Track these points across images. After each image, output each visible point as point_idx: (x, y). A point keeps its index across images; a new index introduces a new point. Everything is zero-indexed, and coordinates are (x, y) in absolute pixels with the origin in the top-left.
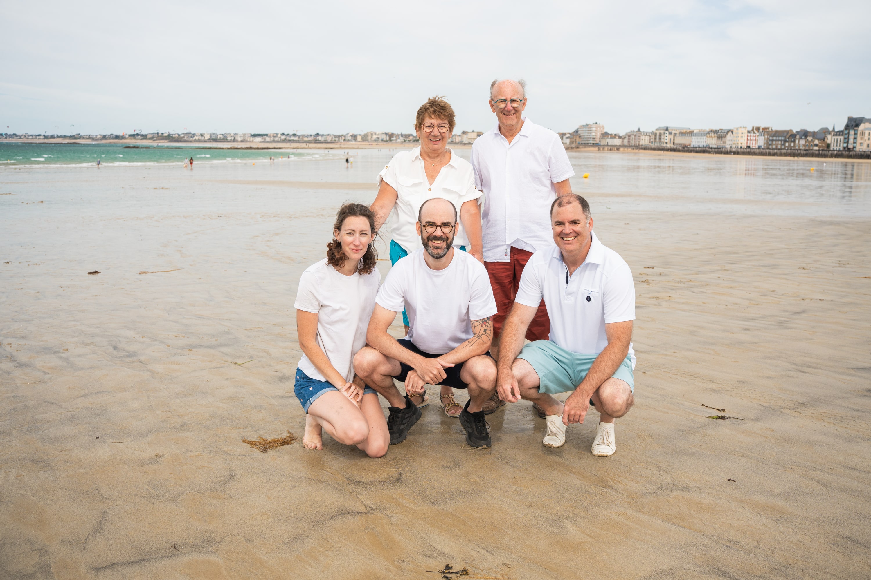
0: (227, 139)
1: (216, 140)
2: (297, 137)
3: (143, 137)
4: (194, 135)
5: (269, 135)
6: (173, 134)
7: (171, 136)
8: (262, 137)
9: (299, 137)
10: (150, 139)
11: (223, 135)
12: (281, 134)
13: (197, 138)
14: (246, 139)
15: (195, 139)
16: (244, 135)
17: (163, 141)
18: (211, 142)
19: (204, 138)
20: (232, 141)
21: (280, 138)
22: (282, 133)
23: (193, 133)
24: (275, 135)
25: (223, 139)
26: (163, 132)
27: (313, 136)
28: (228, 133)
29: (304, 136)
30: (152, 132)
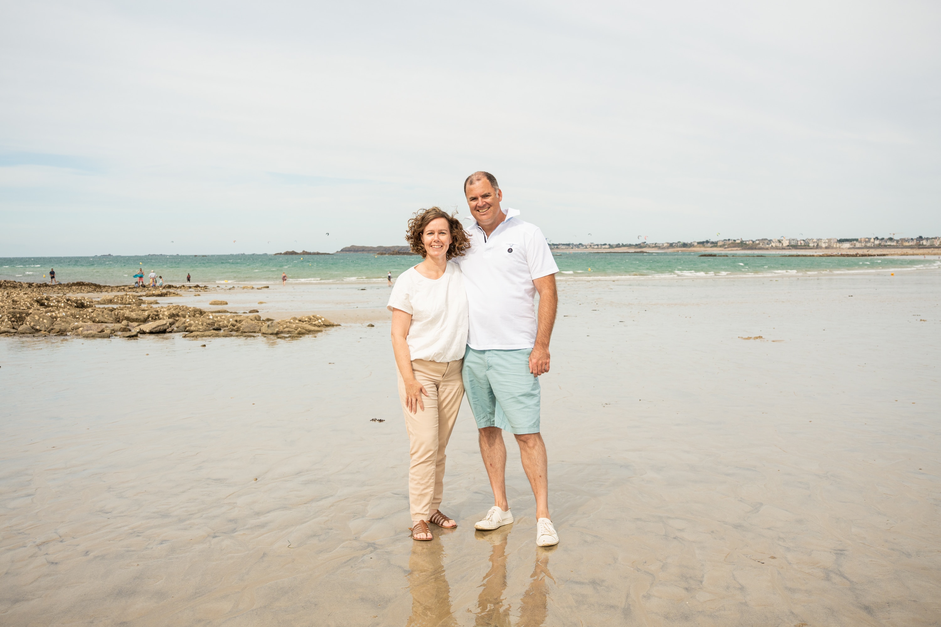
0: (808, 246)
1: (795, 247)
2: (895, 242)
3: (713, 245)
4: (770, 241)
5: (859, 240)
6: (746, 241)
7: (745, 242)
8: (851, 243)
9: (897, 241)
10: (721, 246)
11: (804, 240)
12: (874, 239)
13: (774, 245)
14: (832, 245)
15: (772, 246)
16: (830, 240)
17: (736, 249)
18: (790, 249)
19: (782, 244)
20: (815, 248)
21: (874, 243)
22: (875, 237)
23: (769, 239)
24: (867, 240)
25: (805, 245)
26: (735, 239)
27: (915, 241)
28: (810, 238)
29: (903, 240)
30: (723, 239)
